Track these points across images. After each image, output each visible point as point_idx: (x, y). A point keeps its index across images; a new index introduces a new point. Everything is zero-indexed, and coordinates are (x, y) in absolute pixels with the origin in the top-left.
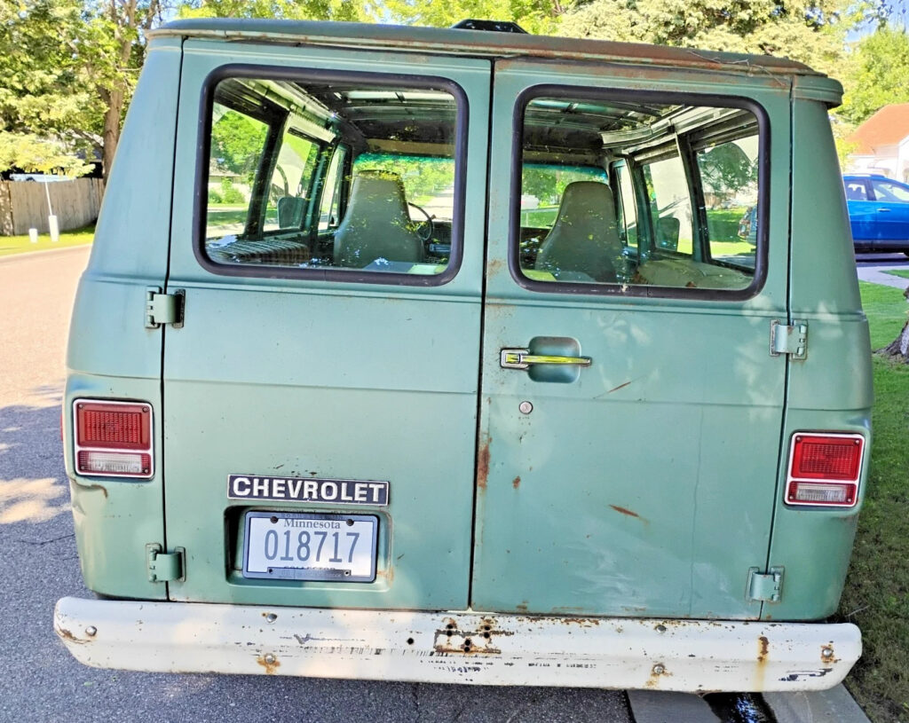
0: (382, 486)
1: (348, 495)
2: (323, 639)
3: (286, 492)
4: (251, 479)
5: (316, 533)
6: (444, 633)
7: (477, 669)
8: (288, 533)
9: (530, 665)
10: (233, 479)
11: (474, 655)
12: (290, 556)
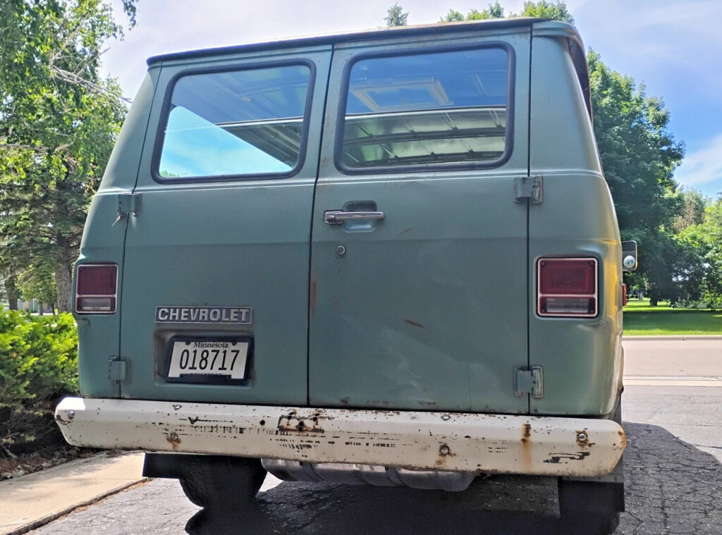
0: (248, 310)
1: (226, 317)
2: (206, 421)
3: (189, 316)
4: (169, 309)
5: (213, 351)
6: (286, 417)
7: (309, 447)
8: (195, 352)
9: (347, 443)
10: (159, 309)
11: (306, 434)
12: (195, 366)
